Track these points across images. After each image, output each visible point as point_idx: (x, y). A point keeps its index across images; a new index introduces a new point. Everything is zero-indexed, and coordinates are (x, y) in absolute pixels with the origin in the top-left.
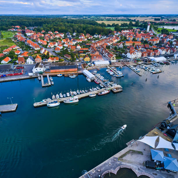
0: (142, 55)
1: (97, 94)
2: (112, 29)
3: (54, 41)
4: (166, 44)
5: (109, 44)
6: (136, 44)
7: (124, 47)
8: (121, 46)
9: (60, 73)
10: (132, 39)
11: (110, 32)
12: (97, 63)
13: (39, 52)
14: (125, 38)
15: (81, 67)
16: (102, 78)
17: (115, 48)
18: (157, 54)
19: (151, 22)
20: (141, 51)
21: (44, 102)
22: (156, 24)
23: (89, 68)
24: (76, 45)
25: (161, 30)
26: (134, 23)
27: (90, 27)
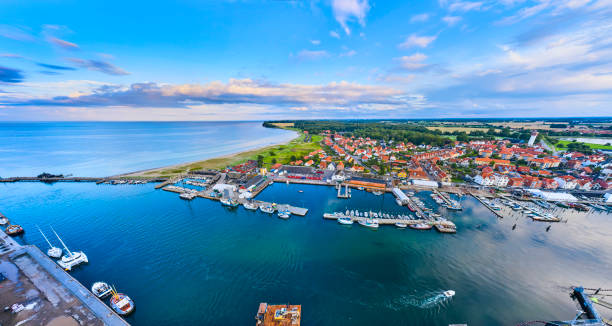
0: (511, 183)
1: (408, 225)
2: (453, 138)
3: (362, 148)
4: (581, 171)
5: (442, 159)
6: (498, 163)
7: (471, 166)
8: (466, 163)
9: (361, 185)
10: (490, 154)
11: (448, 142)
12: (416, 182)
13: (343, 158)
14: (476, 153)
15: (390, 184)
16: (421, 204)
17: (453, 166)
18: (549, 186)
19: (539, 130)
20: (509, 175)
21: (335, 215)
22: (551, 133)
23: (403, 187)
24: (391, 155)
25: (565, 144)
26: (498, 131)
27: (415, 135)
